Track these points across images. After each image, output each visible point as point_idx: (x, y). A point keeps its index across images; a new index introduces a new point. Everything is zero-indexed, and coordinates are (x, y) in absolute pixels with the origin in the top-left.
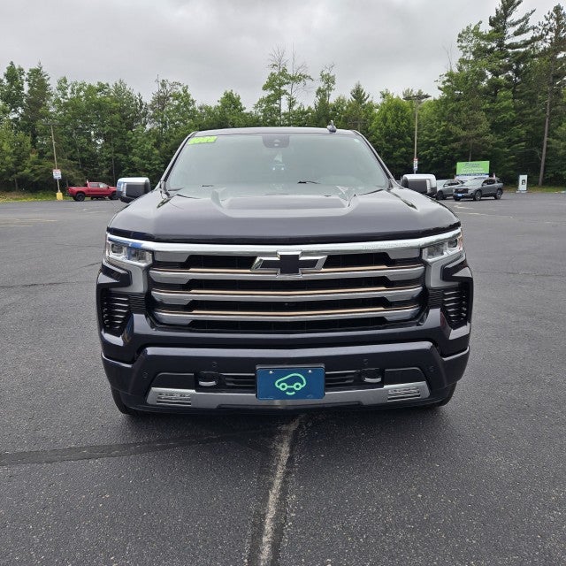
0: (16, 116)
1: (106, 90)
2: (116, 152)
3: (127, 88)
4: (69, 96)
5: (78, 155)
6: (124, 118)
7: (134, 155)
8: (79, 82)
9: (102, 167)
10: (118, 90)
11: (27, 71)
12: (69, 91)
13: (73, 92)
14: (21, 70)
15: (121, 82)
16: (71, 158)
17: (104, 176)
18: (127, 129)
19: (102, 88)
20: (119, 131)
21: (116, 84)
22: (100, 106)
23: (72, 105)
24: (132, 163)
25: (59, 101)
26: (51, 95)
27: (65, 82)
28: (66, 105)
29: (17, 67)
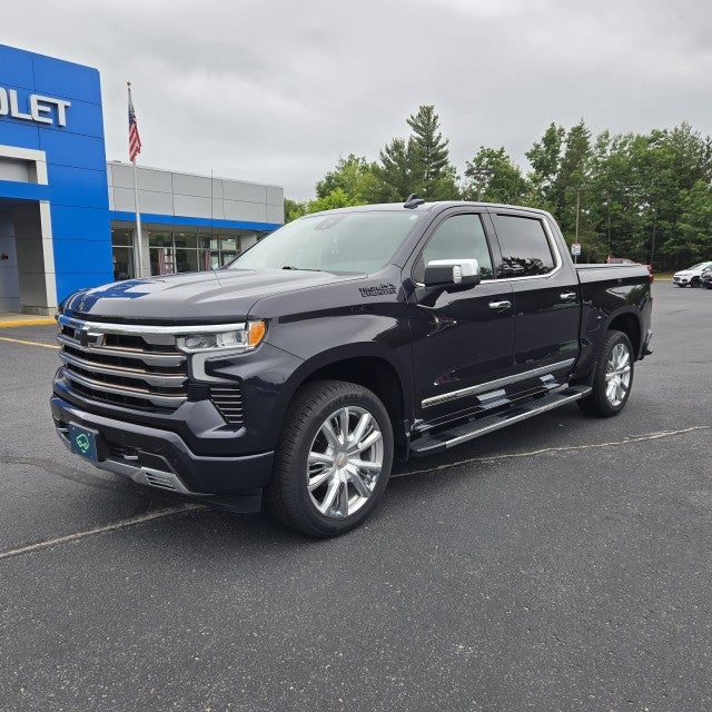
0: (547, 183)
1: (663, 139)
2: (658, 219)
3: (692, 132)
4: (608, 153)
5: (608, 225)
6: (680, 172)
7: (684, 221)
8: (625, 134)
9: (636, 240)
10: (678, 137)
11: (568, 130)
12: (609, 147)
13: (614, 147)
14: (561, 130)
15: (683, 125)
16: (598, 229)
17: (637, 250)
18: (681, 188)
19: (656, 136)
20: (668, 191)
21: (676, 130)
22: (648, 161)
23: (612, 164)
24: (681, 233)
25: (596, 161)
26: (590, 154)
27: (607, 136)
28: (605, 165)
29: (557, 128)
